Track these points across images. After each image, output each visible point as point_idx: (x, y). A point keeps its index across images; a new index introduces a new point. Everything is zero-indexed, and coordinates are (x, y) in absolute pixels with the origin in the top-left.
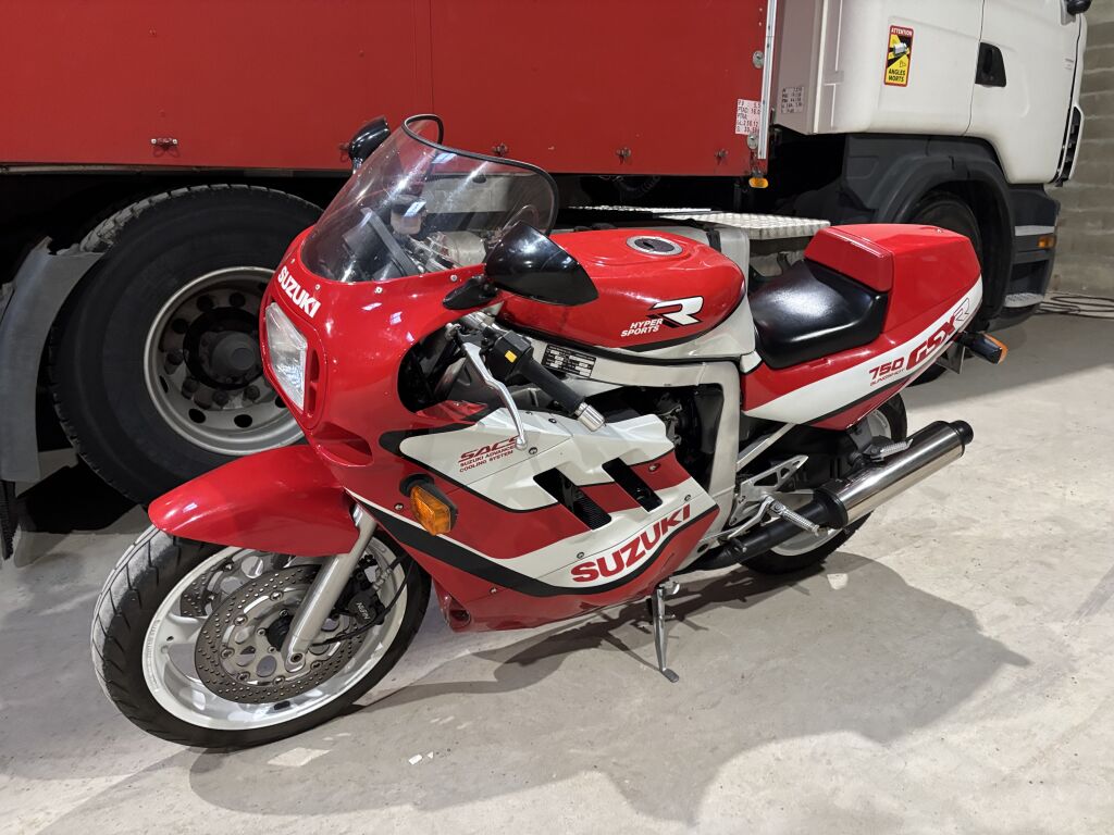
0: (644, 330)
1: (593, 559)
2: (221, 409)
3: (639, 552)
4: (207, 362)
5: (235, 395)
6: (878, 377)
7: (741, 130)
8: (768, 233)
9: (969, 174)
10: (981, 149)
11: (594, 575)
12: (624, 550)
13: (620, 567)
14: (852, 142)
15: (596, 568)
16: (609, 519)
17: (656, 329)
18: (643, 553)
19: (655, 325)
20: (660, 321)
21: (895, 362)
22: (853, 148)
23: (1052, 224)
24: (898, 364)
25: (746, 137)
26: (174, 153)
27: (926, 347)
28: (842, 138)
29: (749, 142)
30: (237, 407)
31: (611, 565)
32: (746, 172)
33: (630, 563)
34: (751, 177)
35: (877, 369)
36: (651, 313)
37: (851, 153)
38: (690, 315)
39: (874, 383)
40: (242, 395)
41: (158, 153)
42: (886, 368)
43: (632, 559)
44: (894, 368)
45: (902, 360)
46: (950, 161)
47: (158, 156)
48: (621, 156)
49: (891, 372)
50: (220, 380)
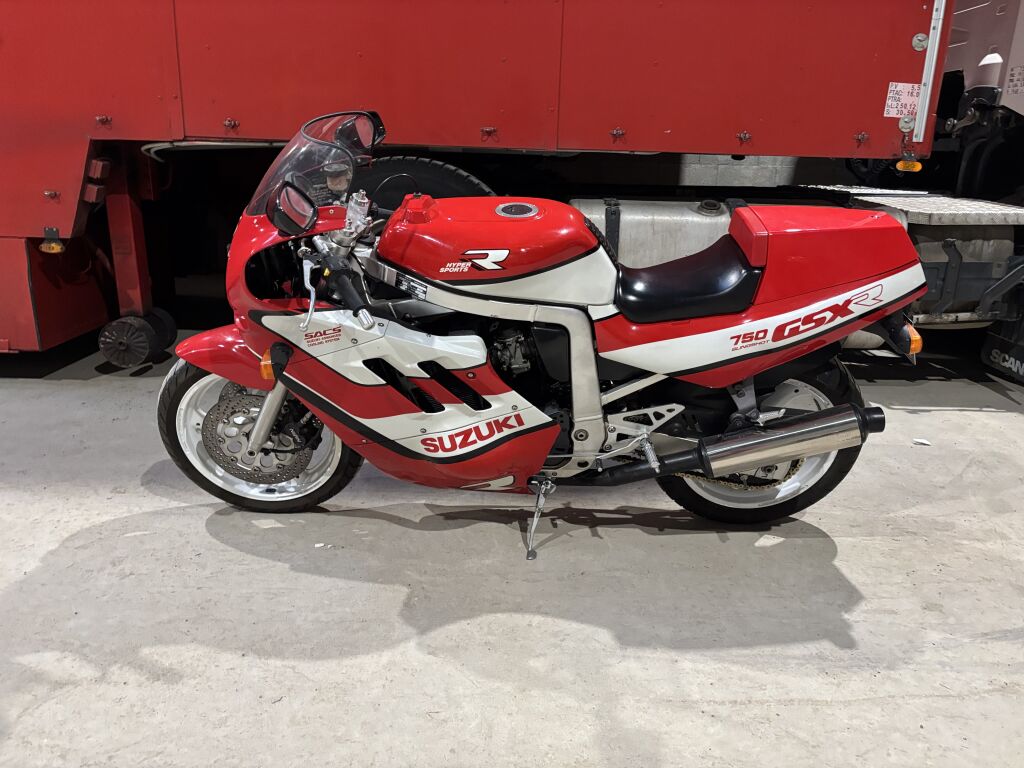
0: (456, 270)
1: (435, 436)
3: (470, 440)
6: (740, 344)
7: (891, 112)
8: (940, 219)
11: (436, 450)
12: (458, 435)
13: (454, 447)
15: (437, 443)
16: (443, 409)
17: (466, 270)
18: (474, 442)
19: (465, 266)
20: (469, 264)
21: (758, 333)
24: (761, 335)
25: (899, 119)
27: (799, 323)
29: (901, 124)
31: (448, 445)
32: (895, 155)
33: (462, 446)
34: (899, 160)
35: (738, 337)
36: (463, 257)
38: (494, 263)
39: (736, 349)
42: (748, 337)
43: (464, 444)
44: (757, 338)
45: (765, 331)
48: (741, 139)
49: (754, 341)
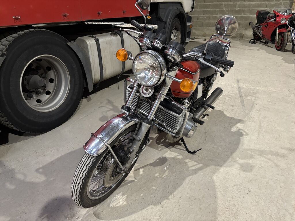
2: (30, 99)
4: (27, 86)
5: (34, 94)
9: (180, 12)
10: (180, 5)
14: (160, 5)
22: (161, 6)
23: (191, 22)
26: (20, 21)
28: (158, 3)
30: (34, 98)
37: (160, 8)
40: (35, 93)
41: (15, 21)
46: (177, 9)
47: (15, 22)
48: (124, 13)
50: (31, 91)
